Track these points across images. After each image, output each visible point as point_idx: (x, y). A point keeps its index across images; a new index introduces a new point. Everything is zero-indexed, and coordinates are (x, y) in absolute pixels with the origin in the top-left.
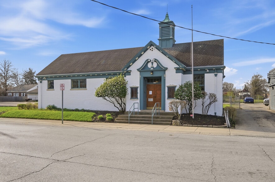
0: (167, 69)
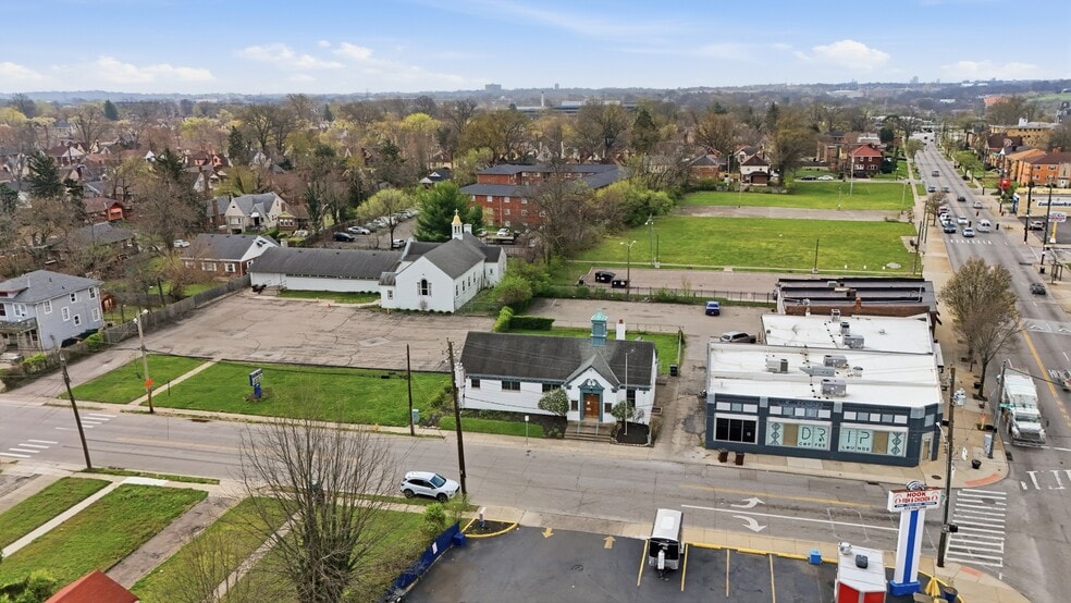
0: (604, 389)
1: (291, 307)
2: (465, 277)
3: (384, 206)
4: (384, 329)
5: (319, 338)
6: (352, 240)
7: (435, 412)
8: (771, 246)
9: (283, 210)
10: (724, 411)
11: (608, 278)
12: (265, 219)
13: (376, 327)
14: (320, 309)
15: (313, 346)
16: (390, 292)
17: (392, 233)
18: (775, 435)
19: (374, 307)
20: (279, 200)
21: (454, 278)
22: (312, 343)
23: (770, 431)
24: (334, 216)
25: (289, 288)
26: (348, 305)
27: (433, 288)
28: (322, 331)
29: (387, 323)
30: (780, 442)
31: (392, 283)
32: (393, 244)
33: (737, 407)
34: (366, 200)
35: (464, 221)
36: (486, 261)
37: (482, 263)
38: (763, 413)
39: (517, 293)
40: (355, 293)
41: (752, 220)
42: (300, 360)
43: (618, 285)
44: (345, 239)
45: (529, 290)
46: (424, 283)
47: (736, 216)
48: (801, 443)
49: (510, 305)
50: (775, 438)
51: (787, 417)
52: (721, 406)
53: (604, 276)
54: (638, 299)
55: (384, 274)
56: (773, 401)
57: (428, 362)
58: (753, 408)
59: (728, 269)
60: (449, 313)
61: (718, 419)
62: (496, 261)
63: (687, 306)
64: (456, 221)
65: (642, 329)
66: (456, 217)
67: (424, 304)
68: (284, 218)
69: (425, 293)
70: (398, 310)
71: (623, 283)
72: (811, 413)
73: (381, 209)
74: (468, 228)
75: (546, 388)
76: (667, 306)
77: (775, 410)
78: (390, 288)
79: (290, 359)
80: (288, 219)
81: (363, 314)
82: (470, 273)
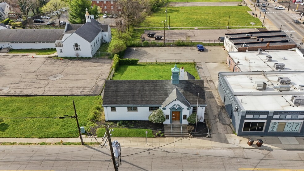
0: (183, 109)
1: (14, 59)
2: (94, 41)
3: (54, 7)
4: (60, 69)
5: (28, 77)
6: (42, 22)
7: (94, 125)
8: (206, 17)
9: (10, 10)
10: (250, 119)
11: (152, 36)
12: (3, 14)
13: (56, 68)
14: (28, 59)
15: (25, 82)
16: (61, 50)
17: (59, 19)
18: (273, 127)
19: (54, 57)
20: (7, 5)
21: (90, 42)
22: (25, 80)
23: (271, 125)
24: (34, 11)
25: (14, 48)
26: (42, 56)
27: (81, 47)
28: (30, 72)
29: (61, 66)
30: (275, 130)
31: (61, 46)
32: (60, 24)
33: (256, 116)
34: (45, 5)
35: (90, 13)
36: (103, 31)
37: (101, 33)
38: (270, 119)
39: (119, 48)
40: (45, 49)
41: (194, 7)
42: (18, 92)
43: (158, 38)
44: (39, 22)
45: (125, 46)
46: (76, 45)
47: (188, 6)
48: (286, 130)
49: (117, 54)
50: (273, 129)
51: (282, 119)
52: (248, 116)
53: (151, 34)
54: (169, 45)
55: (56, 41)
56: (276, 113)
57: (84, 88)
58: (265, 116)
59: (196, 28)
60: (90, 58)
61: (245, 122)
62: (107, 31)
63: (189, 48)
64: (87, 14)
65: (177, 61)
66: (87, 12)
67: (78, 55)
68: (11, 14)
69: (77, 49)
70: (66, 58)
71: (160, 38)
72: (294, 117)
73: (52, 9)
74: (92, 17)
75: (151, 109)
76: (181, 48)
77: (276, 116)
78: (61, 48)
79: (12, 92)
80: (13, 14)
81: (49, 61)
82: (96, 38)
